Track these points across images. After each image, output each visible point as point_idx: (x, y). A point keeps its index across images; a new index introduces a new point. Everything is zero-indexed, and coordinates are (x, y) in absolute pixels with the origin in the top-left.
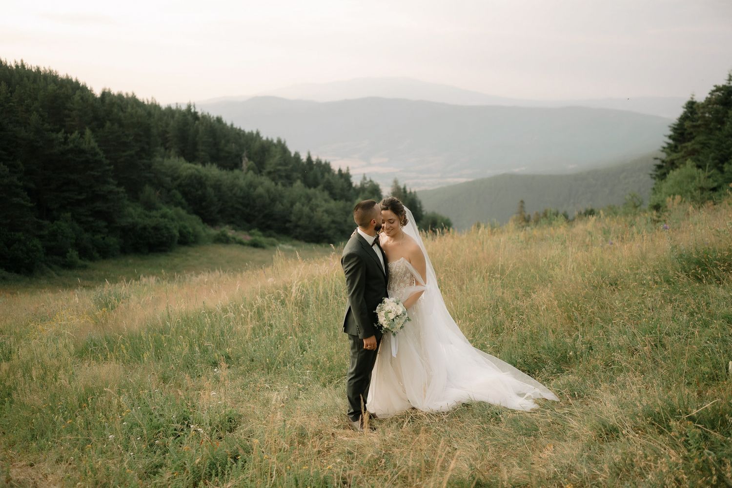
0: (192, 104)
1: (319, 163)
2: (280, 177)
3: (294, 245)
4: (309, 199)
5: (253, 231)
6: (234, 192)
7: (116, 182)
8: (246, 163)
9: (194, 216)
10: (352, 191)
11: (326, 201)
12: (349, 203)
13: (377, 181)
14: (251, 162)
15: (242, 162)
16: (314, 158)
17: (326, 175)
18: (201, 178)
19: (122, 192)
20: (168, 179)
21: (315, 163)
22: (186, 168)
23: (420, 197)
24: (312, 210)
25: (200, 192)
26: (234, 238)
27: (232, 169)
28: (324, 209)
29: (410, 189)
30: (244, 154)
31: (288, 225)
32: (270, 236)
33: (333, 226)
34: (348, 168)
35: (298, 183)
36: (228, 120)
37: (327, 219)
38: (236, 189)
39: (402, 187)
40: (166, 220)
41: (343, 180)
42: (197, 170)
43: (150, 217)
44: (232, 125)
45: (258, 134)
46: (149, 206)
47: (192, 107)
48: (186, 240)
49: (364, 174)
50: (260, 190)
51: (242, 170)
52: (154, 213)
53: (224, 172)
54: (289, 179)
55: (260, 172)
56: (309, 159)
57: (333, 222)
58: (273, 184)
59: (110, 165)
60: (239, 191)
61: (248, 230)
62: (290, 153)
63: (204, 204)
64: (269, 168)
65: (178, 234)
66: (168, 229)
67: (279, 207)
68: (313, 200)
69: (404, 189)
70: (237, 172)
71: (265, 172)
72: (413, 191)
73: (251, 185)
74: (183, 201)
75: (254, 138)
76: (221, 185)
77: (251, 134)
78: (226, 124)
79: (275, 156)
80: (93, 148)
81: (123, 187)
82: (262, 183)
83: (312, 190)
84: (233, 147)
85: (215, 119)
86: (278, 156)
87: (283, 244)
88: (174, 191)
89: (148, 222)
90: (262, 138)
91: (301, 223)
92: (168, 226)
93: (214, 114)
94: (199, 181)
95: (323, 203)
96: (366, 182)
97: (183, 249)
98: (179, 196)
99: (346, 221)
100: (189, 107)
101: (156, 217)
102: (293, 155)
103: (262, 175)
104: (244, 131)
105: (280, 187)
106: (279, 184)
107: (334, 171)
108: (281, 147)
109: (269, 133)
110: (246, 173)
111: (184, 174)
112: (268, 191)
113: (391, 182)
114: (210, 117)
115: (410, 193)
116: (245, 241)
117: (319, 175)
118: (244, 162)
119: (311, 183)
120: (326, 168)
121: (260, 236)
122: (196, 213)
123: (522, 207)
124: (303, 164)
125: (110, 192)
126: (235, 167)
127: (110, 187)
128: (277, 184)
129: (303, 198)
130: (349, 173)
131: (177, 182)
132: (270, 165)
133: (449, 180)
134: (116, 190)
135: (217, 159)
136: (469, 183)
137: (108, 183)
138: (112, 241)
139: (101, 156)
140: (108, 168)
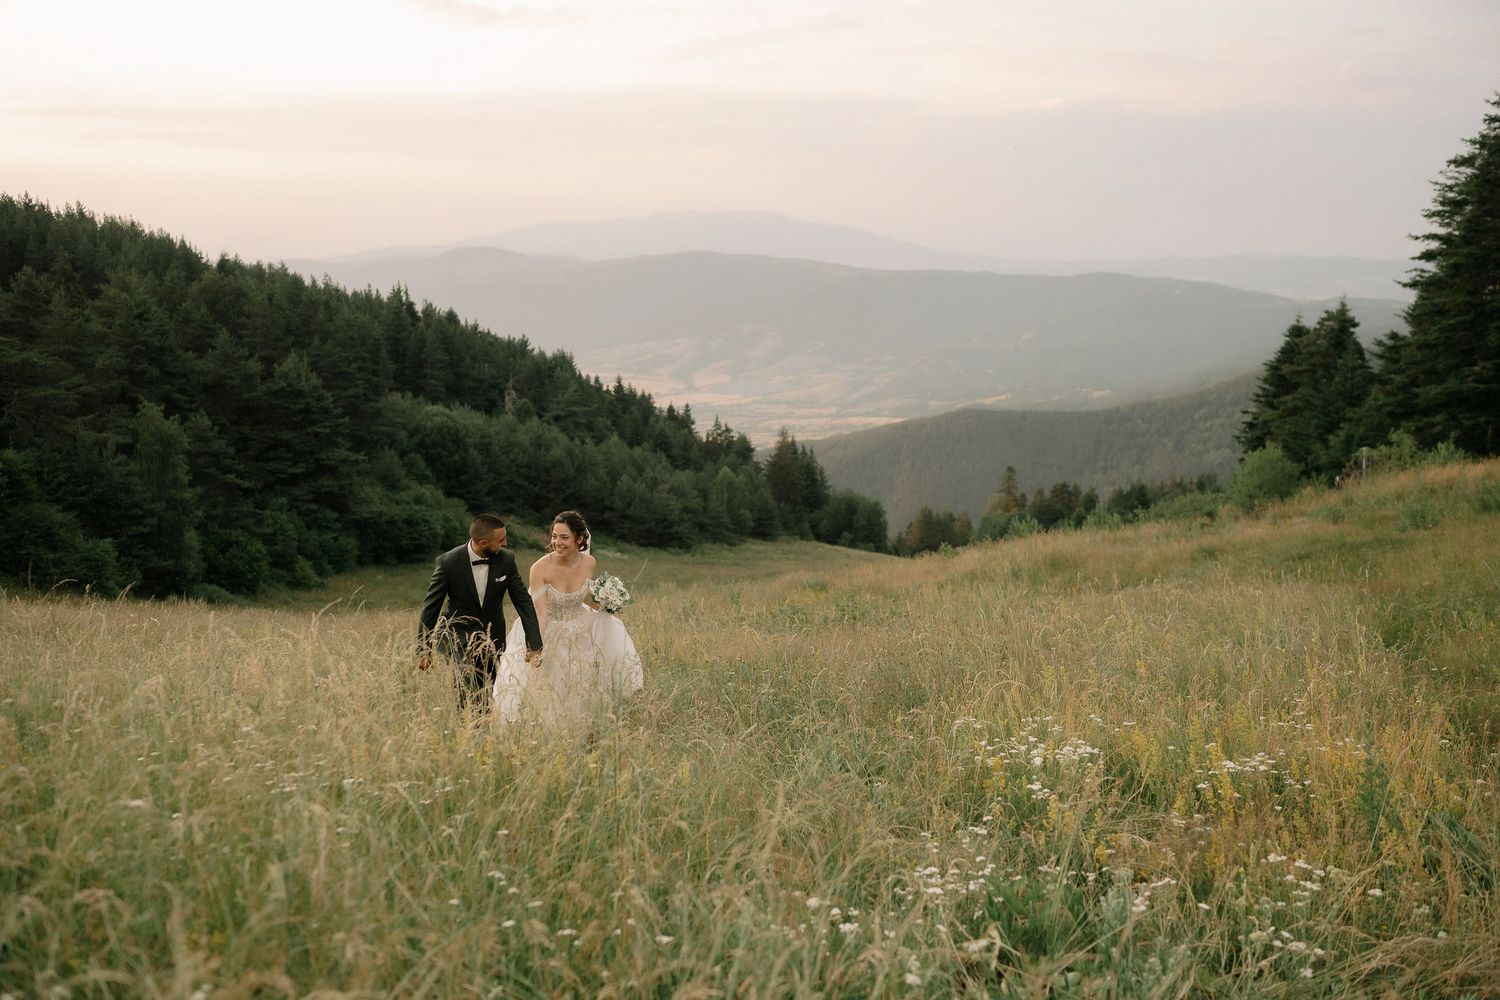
0: (403, 288)
2: (578, 425)
6: (511, 457)
7: (348, 445)
8: (510, 399)
14: (524, 400)
15: (503, 400)
18: (458, 431)
19: (363, 461)
20: (404, 433)
22: (434, 414)
23: (821, 461)
24: (650, 488)
25: (456, 458)
26: (524, 539)
28: (668, 486)
30: (510, 385)
31: (607, 515)
33: (686, 516)
34: (687, 406)
35: (615, 438)
36: (465, 318)
37: (675, 504)
38: (516, 450)
40: (424, 507)
42: (449, 417)
43: (397, 503)
44: (476, 327)
46: (390, 483)
47: (402, 294)
50: (557, 452)
52: (403, 495)
54: (590, 431)
56: (619, 388)
57: (686, 510)
58: (566, 438)
59: (342, 417)
60: (521, 454)
63: (464, 477)
64: (556, 409)
66: (427, 522)
67: (591, 483)
71: (548, 416)
73: (539, 443)
74: (429, 472)
75: (519, 349)
76: (490, 444)
77: (510, 343)
78: (465, 325)
79: (567, 388)
80: (315, 387)
81: (363, 453)
82: (554, 440)
83: (637, 451)
84: (486, 371)
85: (445, 315)
88: (413, 455)
89: (398, 512)
90: (532, 351)
91: (630, 512)
92: (428, 518)
93: (442, 307)
94: (454, 438)
96: (720, 431)
98: (422, 464)
99: (705, 509)
100: (397, 294)
101: (408, 503)
104: (496, 339)
106: (576, 439)
109: (544, 344)
111: (429, 424)
112: (570, 453)
118: (507, 398)
120: (645, 403)
122: (449, 494)
123: (1010, 478)
125: (344, 461)
126: (491, 408)
127: (343, 453)
128: (572, 439)
129: (628, 466)
130: (689, 416)
131: (416, 439)
132: (558, 403)
133: (853, 420)
134: (353, 458)
135: (456, 392)
136: (895, 426)
137: (336, 445)
138: (350, 543)
139: (329, 400)
140: (341, 421)
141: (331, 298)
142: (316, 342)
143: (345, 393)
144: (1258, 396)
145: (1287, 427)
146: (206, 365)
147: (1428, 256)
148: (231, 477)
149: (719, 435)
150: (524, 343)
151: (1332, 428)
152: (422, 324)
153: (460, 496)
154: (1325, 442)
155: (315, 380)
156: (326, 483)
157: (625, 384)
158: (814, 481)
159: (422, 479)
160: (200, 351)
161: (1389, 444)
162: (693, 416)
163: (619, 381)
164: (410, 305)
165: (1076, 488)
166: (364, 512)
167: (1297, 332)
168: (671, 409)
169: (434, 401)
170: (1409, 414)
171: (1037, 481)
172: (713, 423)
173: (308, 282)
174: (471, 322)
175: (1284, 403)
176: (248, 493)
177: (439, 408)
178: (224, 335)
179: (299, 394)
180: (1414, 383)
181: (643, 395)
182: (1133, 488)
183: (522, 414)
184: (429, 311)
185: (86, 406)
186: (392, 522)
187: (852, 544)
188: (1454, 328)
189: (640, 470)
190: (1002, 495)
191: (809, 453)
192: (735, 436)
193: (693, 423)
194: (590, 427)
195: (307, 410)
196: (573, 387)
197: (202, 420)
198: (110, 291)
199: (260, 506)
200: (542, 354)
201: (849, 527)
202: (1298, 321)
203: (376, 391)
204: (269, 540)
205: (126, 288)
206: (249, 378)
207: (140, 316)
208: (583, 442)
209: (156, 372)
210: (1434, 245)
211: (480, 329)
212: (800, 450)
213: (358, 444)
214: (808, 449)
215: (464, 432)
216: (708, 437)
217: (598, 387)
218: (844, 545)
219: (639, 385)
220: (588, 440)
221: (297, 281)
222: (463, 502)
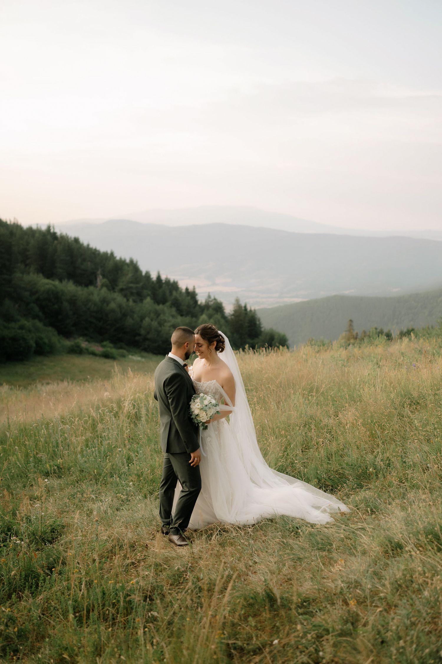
1: (168, 282)
2: (132, 294)
3: (142, 357)
4: (158, 314)
5: (105, 343)
6: (88, 306)
9: (50, 328)
10: (197, 308)
11: (173, 316)
12: (194, 319)
13: (220, 299)
14: (105, 280)
16: (163, 277)
17: (174, 293)
18: (58, 293)
21: (164, 282)
22: (46, 283)
24: (160, 324)
26: (87, 349)
27: (87, 285)
28: (171, 323)
29: (251, 308)
30: (99, 272)
31: (137, 338)
32: (121, 348)
35: (148, 300)
38: (90, 303)
39: (243, 305)
41: (189, 298)
42: (54, 285)
45: (112, 254)
47: (51, 228)
48: (42, 350)
49: (209, 293)
50: (113, 305)
51: (96, 287)
53: (79, 288)
54: (139, 296)
55: (113, 289)
58: (125, 300)
60: (94, 306)
61: (101, 341)
62: (141, 272)
64: (122, 285)
65: (34, 345)
67: (129, 321)
68: (162, 315)
69: (245, 307)
70: (91, 288)
71: (117, 288)
72: (253, 309)
73: (104, 301)
74: (41, 313)
75: (109, 257)
77: (106, 253)
78: (83, 244)
82: (114, 299)
83: (161, 306)
84: (89, 266)
85: (73, 239)
86: (130, 275)
87: (132, 355)
90: (115, 258)
91: (149, 336)
95: (171, 318)
96: (210, 300)
97: (39, 358)
102: (144, 274)
103: (115, 292)
105: (131, 303)
106: (131, 300)
107: (182, 289)
108: (134, 267)
110: (100, 290)
112: (120, 306)
113: (233, 300)
114: (68, 237)
115: (251, 311)
116: (97, 352)
117: (168, 292)
118: (98, 279)
119: (160, 300)
121: (111, 348)
123: (351, 325)
124: (153, 282)
126: (90, 284)
128: (128, 300)
129: (152, 314)
131: (36, 296)
132: (123, 282)
152: (57, 242)
158: (255, 324)
190: (347, 333)
194: (139, 294)
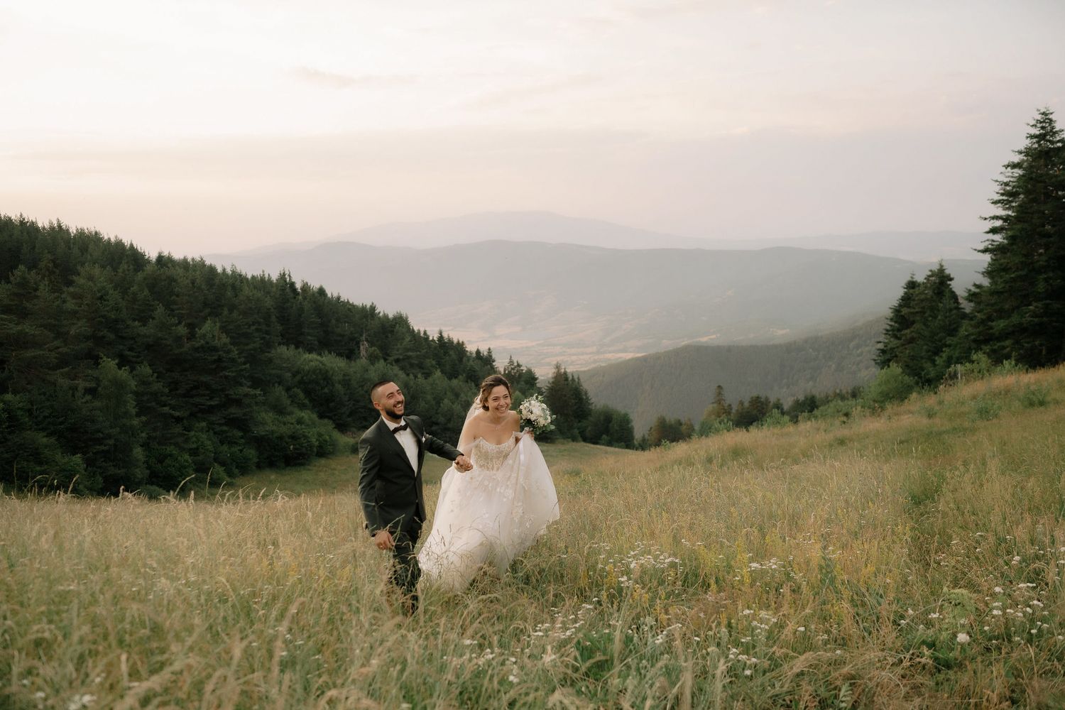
0: (287, 272)
2: (412, 365)
7: (249, 384)
8: (364, 348)
9: (326, 421)
14: (373, 348)
15: (359, 347)
18: (327, 371)
19: (260, 395)
20: (289, 374)
22: (311, 360)
23: (586, 385)
25: (326, 390)
30: (364, 338)
34: (489, 349)
35: (438, 373)
36: (331, 291)
40: (303, 426)
41: (482, 364)
42: (321, 362)
43: (285, 424)
44: (339, 298)
46: (280, 410)
47: (286, 276)
48: (324, 451)
52: (288, 418)
54: (421, 369)
56: (441, 338)
58: (404, 374)
59: (245, 363)
63: (332, 405)
66: (305, 437)
68: (462, 395)
71: (391, 359)
74: (306, 401)
75: (369, 313)
76: (350, 380)
77: (364, 308)
78: (331, 297)
79: (403, 339)
80: (225, 344)
81: (260, 389)
83: (455, 382)
84: (346, 328)
85: (316, 290)
88: (295, 389)
89: (284, 430)
92: (306, 434)
93: (315, 285)
94: (325, 376)
96: (513, 366)
97: (322, 461)
98: (302, 395)
100: (283, 276)
101: (292, 424)
104: (353, 306)
106: (411, 375)
109: (387, 308)
111: (307, 368)
118: (362, 347)
120: (459, 348)
122: (321, 416)
123: (720, 394)
125: (246, 395)
126: (350, 355)
127: (246, 390)
128: (408, 375)
129: (448, 393)
130: (491, 356)
131: (298, 377)
132: (398, 350)
133: (609, 356)
134: (252, 393)
135: (326, 343)
136: (638, 359)
137: (241, 385)
138: (251, 453)
139: (235, 352)
140: (244, 367)
141: (235, 282)
142: (226, 312)
143: (246, 348)
144: (887, 330)
145: (908, 351)
146: (147, 331)
147: (994, 231)
148: (166, 409)
149: (512, 369)
150: (373, 308)
151: (937, 352)
152: (300, 297)
153: (330, 418)
154: (933, 362)
155: (225, 339)
156: (234, 411)
157: (445, 335)
158: (581, 399)
159: (302, 407)
160: (144, 320)
161: (973, 362)
162: (494, 356)
163: (441, 333)
164: (292, 284)
165: (767, 399)
166: (259, 431)
167: (912, 285)
168: (478, 352)
169: (310, 351)
170: (986, 341)
171: (738, 396)
172: (508, 360)
173: (220, 270)
174: (335, 295)
175: (905, 335)
176: (178, 420)
177: (314, 356)
178: (160, 310)
179: (215, 349)
180: (990, 319)
181: (458, 343)
182: (806, 398)
183: (373, 359)
184: (306, 288)
185: (63, 362)
186: (281, 438)
187: (609, 444)
188: (1013, 280)
189: (457, 395)
190: (715, 405)
191: (577, 380)
192: (524, 369)
193: (494, 361)
194: (421, 366)
195: (220, 360)
196: (408, 339)
197: (145, 370)
198: (80, 280)
199: (188, 429)
200: (386, 316)
201: (607, 431)
202: (912, 278)
203: (268, 345)
204: (194, 452)
205: (91, 278)
206: (178, 339)
207: (101, 298)
208: (416, 377)
209: (112, 336)
210: (998, 223)
211: (342, 300)
212: (570, 378)
213: (256, 383)
214: (576, 377)
215: (331, 373)
216: (505, 371)
217: (426, 338)
218: (603, 444)
219: (455, 335)
220: (419, 376)
221: (212, 269)
222: (331, 422)
